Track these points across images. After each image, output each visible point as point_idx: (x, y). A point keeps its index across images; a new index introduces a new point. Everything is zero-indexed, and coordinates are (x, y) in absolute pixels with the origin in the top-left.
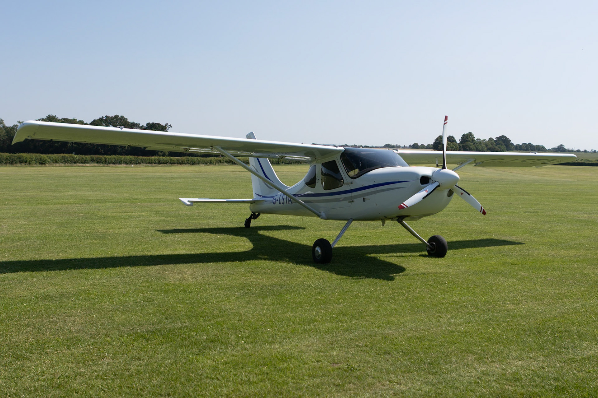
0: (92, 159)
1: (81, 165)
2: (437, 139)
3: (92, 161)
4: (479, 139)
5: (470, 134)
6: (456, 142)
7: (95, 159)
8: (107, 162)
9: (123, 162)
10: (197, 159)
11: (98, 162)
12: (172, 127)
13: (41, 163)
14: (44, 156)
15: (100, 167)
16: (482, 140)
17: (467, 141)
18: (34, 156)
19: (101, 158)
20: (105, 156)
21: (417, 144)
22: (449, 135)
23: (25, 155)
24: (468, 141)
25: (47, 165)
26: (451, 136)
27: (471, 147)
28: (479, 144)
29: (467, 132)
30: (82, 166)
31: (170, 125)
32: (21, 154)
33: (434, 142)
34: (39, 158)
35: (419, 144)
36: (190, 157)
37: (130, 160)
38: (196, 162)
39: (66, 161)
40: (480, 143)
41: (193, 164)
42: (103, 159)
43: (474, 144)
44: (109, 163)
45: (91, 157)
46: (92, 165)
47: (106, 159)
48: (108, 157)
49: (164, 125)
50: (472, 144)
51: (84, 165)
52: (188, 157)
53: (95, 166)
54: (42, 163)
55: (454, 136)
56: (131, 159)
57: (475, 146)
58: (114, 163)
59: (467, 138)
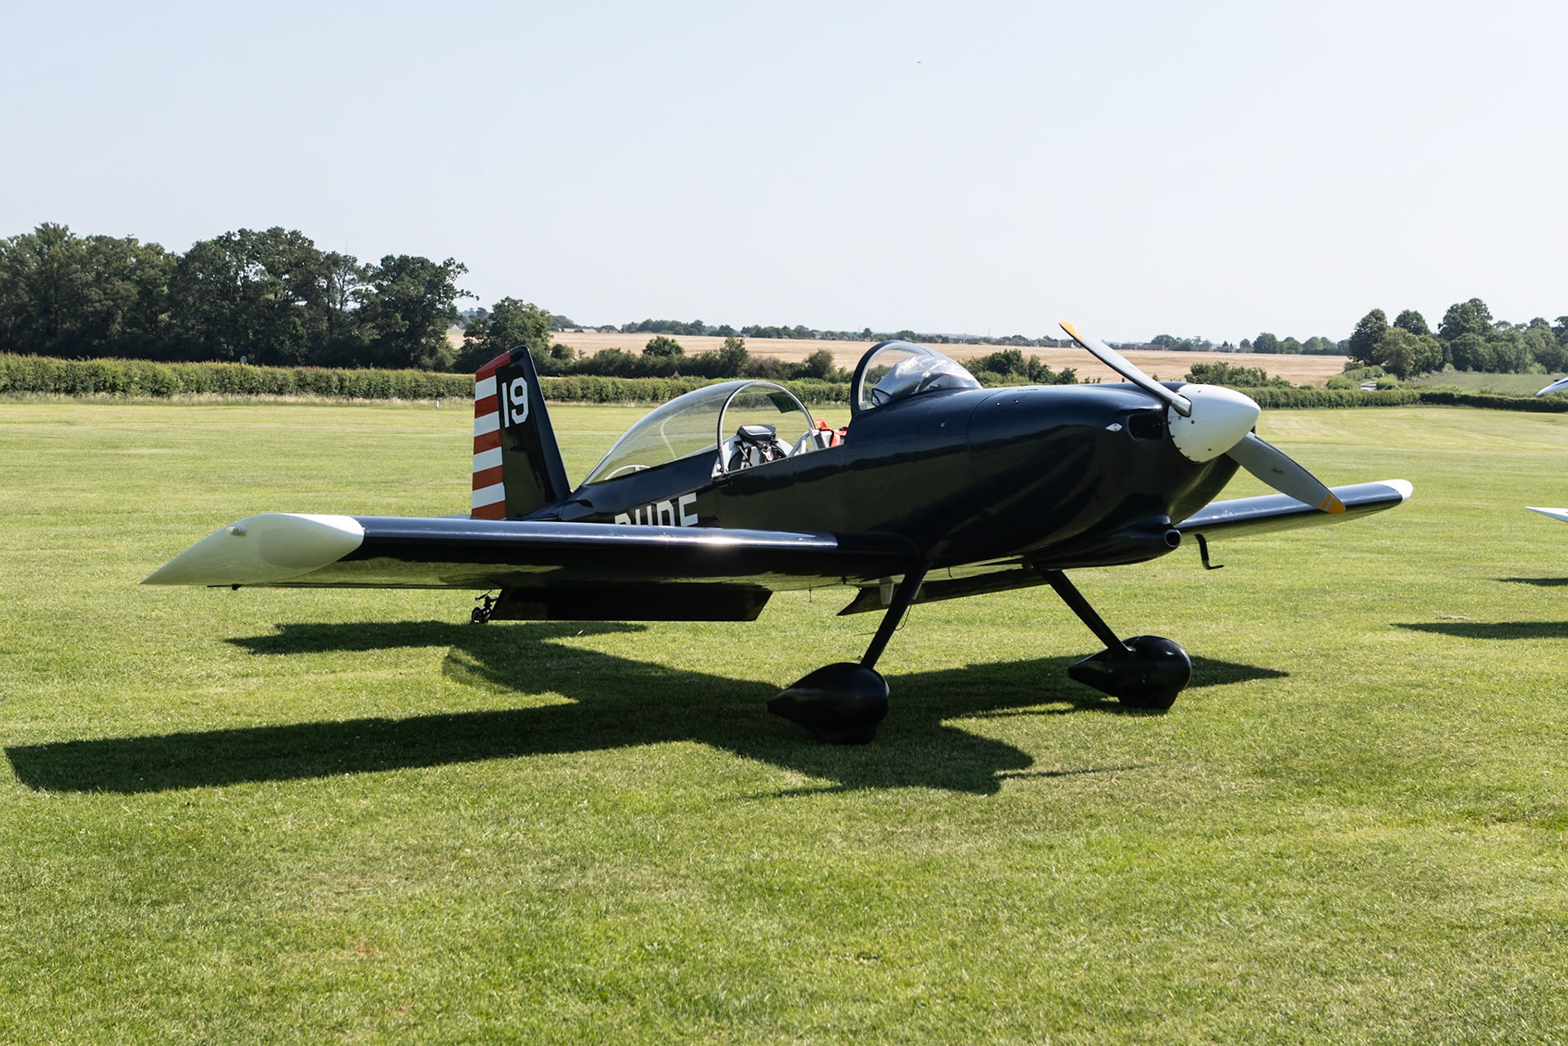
0: (301, 380)
1: (271, 398)
2: (1364, 323)
3: (302, 386)
4: (1504, 323)
5: (1476, 305)
6: (1427, 332)
7: (309, 380)
8: (347, 391)
9: (392, 391)
10: (614, 383)
11: (319, 391)
12: (466, 270)
13: (157, 393)
14: (165, 369)
15: (325, 405)
16: (1513, 325)
17: (1464, 329)
18: (135, 370)
19: (328, 378)
20: (340, 371)
21: (1273, 337)
22: (1405, 309)
23: (111, 366)
24: (1468, 330)
25: (175, 398)
26: (1412, 310)
27: (1481, 350)
28: (1509, 341)
29: (1463, 299)
30: (276, 403)
31: (461, 266)
32: (98, 362)
33: (1354, 331)
34: (150, 374)
35: (1280, 338)
36: (593, 377)
37: (414, 384)
38: (611, 395)
39: (225, 386)
40: (1512, 339)
41: (602, 400)
42: (335, 379)
43: (1489, 340)
44: (352, 395)
45: (299, 373)
46: (301, 399)
47: (341, 380)
48: (348, 373)
49: (439, 263)
50: (1481, 339)
51: (280, 399)
52: (585, 377)
53: (314, 404)
54: (159, 390)
55: (1420, 312)
56: (417, 381)
57: (1495, 349)
58: (367, 395)
59: (1467, 321)
